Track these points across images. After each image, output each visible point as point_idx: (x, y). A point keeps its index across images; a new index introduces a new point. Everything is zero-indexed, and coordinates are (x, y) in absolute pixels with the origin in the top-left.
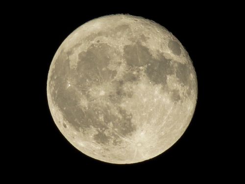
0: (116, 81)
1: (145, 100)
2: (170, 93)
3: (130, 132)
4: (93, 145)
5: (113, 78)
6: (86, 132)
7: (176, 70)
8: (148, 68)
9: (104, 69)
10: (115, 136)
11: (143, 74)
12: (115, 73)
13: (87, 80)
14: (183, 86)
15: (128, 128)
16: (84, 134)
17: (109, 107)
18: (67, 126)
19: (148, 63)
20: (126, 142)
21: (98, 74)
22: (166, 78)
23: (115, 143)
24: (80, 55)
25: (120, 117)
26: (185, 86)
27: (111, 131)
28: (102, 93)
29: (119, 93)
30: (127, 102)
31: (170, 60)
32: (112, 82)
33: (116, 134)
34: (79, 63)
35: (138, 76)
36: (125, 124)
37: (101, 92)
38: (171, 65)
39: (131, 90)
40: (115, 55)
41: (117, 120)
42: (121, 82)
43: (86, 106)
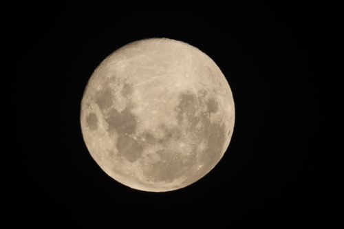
0: (164, 146)
1: (154, 112)
2: (129, 98)
3: (187, 96)
4: (222, 103)
5: (164, 150)
6: (219, 120)
7: (109, 109)
8: (129, 133)
9: (164, 161)
10: (200, 101)
11: (137, 133)
12: (159, 152)
13: (184, 162)
14: (113, 90)
15: (187, 100)
16: (221, 119)
17: (187, 130)
18: (228, 132)
19: (127, 136)
20: (196, 88)
21: (172, 161)
22: (123, 112)
23: (205, 93)
24: (171, 182)
25: (184, 115)
26: (112, 88)
27: (201, 108)
28: (182, 145)
29: (170, 135)
30: (169, 123)
31: (107, 120)
32: (167, 147)
33: (199, 103)
34: (178, 177)
35: (143, 135)
36: (185, 106)
37: (182, 147)
38: (109, 116)
39: (158, 130)
40: (145, 164)
41: (189, 114)
42: (161, 142)
43: (202, 143)
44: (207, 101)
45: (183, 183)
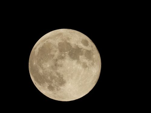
0: (54, 59)
1: (69, 68)
2: (81, 64)
3: (63, 84)
4: (48, 92)
5: (53, 58)
6: (44, 85)
7: (84, 53)
8: (70, 52)
9: (49, 54)
10: (57, 86)
11: (67, 55)
12: (53, 56)
13: (42, 60)
14: (89, 61)
15: (62, 82)
16: (43, 86)
17: (52, 72)
18: (36, 83)
19: (69, 50)
20: (63, 89)
21: (46, 57)
22: (79, 57)
23: (58, 90)
24: (39, 49)
25: (58, 77)
26: (90, 61)
27: (54, 84)
28: (48, 66)
29: (56, 65)
30: (60, 69)
31: (81, 48)
32: (53, 60)
33: (57, 85)
34: (38, 52)
35: (65, 56)
36: (60, 80)
37: (47, 65)
38: (82, 51)
39: (61, 63)
40: (54, 47)
41: (56, 78)
42: (57, 60)
43: (42, 73)
44: (55, 88)
45: (34, 52)
